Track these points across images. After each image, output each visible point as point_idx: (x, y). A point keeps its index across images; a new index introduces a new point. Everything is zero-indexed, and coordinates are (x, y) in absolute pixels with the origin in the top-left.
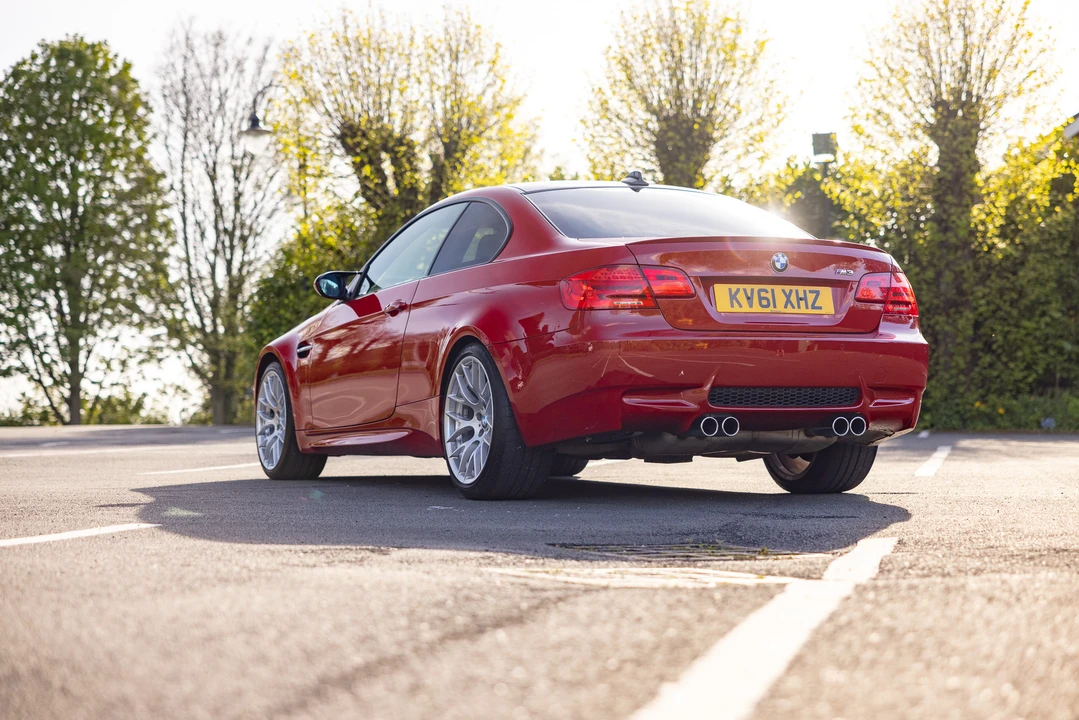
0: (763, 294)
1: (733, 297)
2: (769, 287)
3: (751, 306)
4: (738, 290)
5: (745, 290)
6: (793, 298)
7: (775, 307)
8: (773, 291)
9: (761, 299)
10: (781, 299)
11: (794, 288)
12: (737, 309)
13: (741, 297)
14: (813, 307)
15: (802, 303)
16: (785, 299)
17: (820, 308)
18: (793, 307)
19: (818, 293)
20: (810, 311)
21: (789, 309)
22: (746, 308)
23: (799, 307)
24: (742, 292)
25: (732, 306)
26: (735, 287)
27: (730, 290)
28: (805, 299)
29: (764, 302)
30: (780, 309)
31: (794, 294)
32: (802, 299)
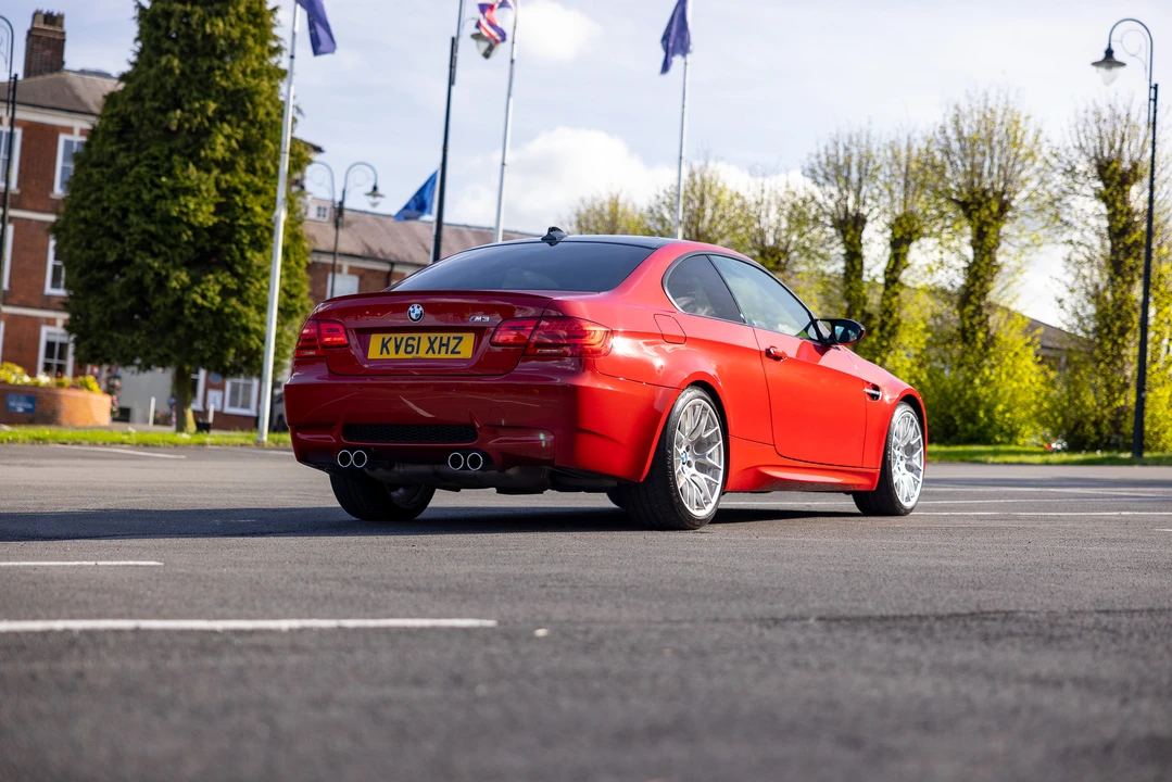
0: (410, 342)
1: (384, 345)
2: (416, 335)
3: (397, 353)
4: (390, 339)
5: (396, 339)
6: (436, 346)
7: (418, 353)
8: (420, 338)
9: (407, 346)
10: (425, 345)
11: (439, 335)
12: (385, 356)
13: (391, 346)
14: (453, 352)
15: (444, 349)
16: (429, 345)
17: (459, 353)
18: (434, 352)
19: (461, 339)
20: (450, 356)
21: (430, 355)
22: (393, 355)
23: (439, 353)
24: (393, 341)
25: (382, 354)
26: (387, 336)
27: (383, 339)
28: (447, 345)
29: (409, 349)
30: (422, 354)
31: (438, 341)
32: (444, 345)
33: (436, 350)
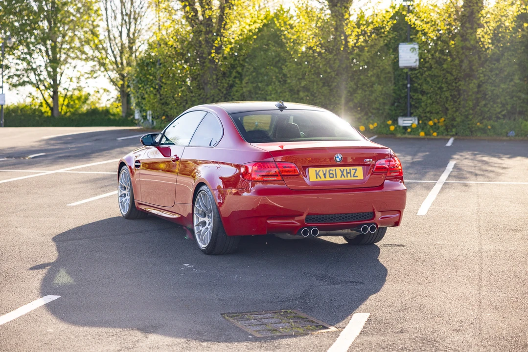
0: (331, 172)
1: (317, 174)
2: (333, 168)
3: (325, 178)
4: (320, 170)
5: (323, 170)
6: (345, 173)
7: (336, 177)
8: (335, 170)
9: (330, 174)
10: (339, 174)
11: (345, 168)
12: (319, 179)
13: (321, 174)
14: (354, 176)
15: (349, 175)
16: (341, 173)
17: (357, 177)
18: (345, 177)
19: (356, 170)
20: (353, 178)
21: (343, 178)
22: (323, 179)
23: (347, 177)
24: (321, 172)
25: (317, 178)
26: (318, 169)
27: (316, 171)
28: (350, 173)
29: (331, 176)
30: (339, 178)
31: (345, 171)
32: (348, 173)
33: (345, 175)
